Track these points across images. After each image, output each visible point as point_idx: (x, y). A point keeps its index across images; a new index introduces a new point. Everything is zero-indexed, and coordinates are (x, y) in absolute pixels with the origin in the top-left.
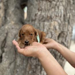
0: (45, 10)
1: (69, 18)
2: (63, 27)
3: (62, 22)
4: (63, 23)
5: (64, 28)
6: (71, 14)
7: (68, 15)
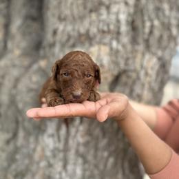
0: (74, 18)
1: (151, 32)
2: (127, 59)
3: (124, 46)
4: (129, 47)
5: (130, 62)
6: (156, 23)
7: (148, 24)
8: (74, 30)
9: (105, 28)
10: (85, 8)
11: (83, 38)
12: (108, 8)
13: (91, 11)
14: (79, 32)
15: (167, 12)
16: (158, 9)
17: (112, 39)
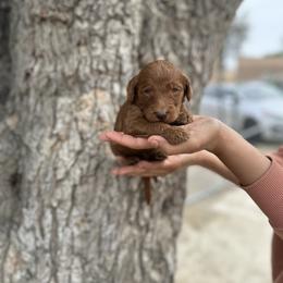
8: (55, 71)
9: (101, 67)
10: (70, 40)
11: (70, 82)
12: (103, 39)
13: (79, 44)
14: (63, 74)
15: (186, 42)
16: (173, 38)
17: (112, 81)
